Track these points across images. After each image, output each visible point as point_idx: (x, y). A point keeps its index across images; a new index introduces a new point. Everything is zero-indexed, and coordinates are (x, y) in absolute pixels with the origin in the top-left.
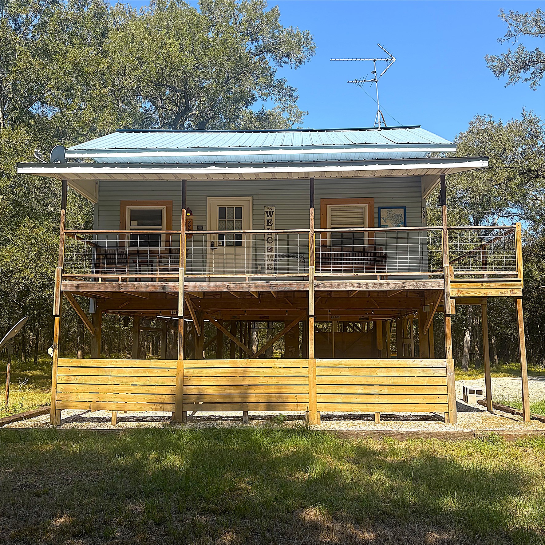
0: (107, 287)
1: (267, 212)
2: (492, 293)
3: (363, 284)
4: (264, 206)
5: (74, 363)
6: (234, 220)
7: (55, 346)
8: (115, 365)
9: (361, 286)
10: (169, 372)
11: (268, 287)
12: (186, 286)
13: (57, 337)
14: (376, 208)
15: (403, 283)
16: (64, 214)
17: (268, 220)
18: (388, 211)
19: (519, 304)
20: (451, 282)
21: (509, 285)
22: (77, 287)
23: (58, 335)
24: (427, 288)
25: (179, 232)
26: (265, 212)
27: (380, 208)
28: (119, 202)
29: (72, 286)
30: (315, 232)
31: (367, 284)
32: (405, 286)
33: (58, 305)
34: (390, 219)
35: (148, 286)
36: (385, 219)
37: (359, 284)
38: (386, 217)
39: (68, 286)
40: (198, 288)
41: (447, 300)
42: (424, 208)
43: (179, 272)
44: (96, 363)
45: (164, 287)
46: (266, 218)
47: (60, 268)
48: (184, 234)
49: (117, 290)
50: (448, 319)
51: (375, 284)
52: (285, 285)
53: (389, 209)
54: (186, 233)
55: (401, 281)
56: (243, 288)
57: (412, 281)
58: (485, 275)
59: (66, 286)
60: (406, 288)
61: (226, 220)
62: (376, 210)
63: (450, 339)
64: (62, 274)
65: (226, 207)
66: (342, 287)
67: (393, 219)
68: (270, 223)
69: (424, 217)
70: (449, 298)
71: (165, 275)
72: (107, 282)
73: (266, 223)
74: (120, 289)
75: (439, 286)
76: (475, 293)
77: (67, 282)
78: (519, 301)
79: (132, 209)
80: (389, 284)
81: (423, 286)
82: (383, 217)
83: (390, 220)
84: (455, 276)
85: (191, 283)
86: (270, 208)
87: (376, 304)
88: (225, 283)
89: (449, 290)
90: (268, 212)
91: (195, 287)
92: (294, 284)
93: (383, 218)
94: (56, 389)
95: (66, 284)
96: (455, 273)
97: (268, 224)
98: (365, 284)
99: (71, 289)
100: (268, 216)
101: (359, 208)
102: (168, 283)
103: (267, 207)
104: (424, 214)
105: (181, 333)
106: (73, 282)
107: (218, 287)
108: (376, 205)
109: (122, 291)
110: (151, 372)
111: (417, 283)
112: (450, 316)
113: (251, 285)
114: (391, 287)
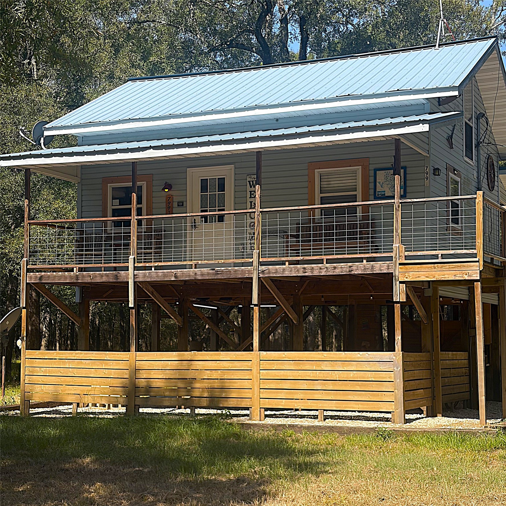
0: (66, 278)
1: (249, 182)
2: (445, 276)
3: (309, 269)
4: (246, 175)
5: (39, 355)
6: (217, 193)
7: (23, 337)
8: (75, 357)
9: (307, 271)
10: (123, 364)
11: (213, 274)
12: (136, 275)
13: (24, 329)
14: (371, 170)
15: (350, 267)
16: (27, 205)
17: (251, 192)
18: (385, 174)
19: (477, 288)
20: (400, 264)
21: (464, 266)
22: (41, 278)
23: (25, 327)
24: (375, 272)
25: (130, 218)
26: (248, 183)
27: (376, 170)
28: (101, 179)
29: (36, 277)
30: (261, 212)
31: (313, 268)
32: (352, 270)
33: (24, 297)
34: (387, 183)
35: (102, 276)
36: (381, 183)
37: (304, 268)
38: (383, 181)
39: (32, 278)
40: (147, 277)
41: (396, 284)
42: (427, 167)
43: (129, 261)
44: (59, 355)
45: (116, 277)
46: (249, 189)
47: (25, 259)
48: (134, 220)
49: (75, 281)
50: (397, 306)
51: (321, 269)
52: (230, 272)
53: (387, 171)
54: (136, 219)
55: (349, 264)
56: (189, 276)
57: (360, 264)
58: (440, 255)
59: (31, 278)
60: (353, 273)
61: (208, 193)
62: (372, 173)
63: (399, 330)
64: (27, 266)
65: (208, 178)
66: (287, 273)
67: (390, 183)
68: (253, 194)
69: (427, 179)
70: (398, 282)
71: (117, 264)
72: (66, 273)
73: (249, 196)
74: (77, 280)
75: (388, 269)
76: (426, 277)
77: (32, 274)
78: (477, 284)
79: (113, 187)
80: (335, 268)
81: (371, 269)
82: (379, 181)
83: (387, 185)
84: (407, 258)
85: (140, 272)
86: (252, 177)
87: (371, 288)
88: (173, 271)
89: (397, 274)
90: (251, 183)
91: (145, 276)
92: (239, 271)
93: (379, 183)
94: (24, 380)
95: (31, 276)
96: (407, 253)
97: (251, 196)
98: (311, 269)
99: (35, 280)
100: (251, 187)
101: (353, 171)
102: (120, 272)
103: (250, 176)
104: (427, 174)
105: (132, 325)
106: (37, 273)
107: (166, 275)
108: (372, 167)
109: (79, 281)
110: (106, 364)
111: (365, 266)
112: (399, 304)
113: (197, 272)
114: (337, 272)
